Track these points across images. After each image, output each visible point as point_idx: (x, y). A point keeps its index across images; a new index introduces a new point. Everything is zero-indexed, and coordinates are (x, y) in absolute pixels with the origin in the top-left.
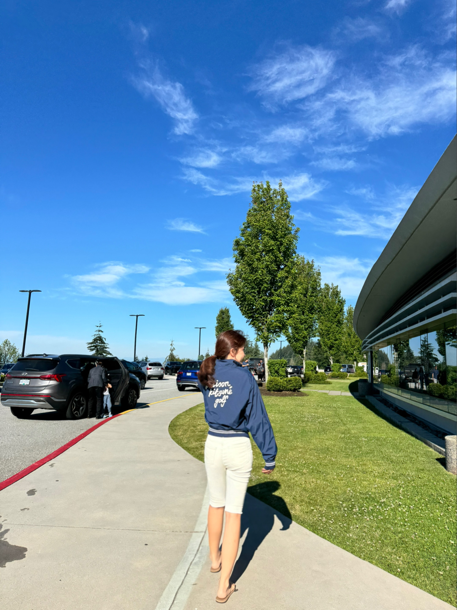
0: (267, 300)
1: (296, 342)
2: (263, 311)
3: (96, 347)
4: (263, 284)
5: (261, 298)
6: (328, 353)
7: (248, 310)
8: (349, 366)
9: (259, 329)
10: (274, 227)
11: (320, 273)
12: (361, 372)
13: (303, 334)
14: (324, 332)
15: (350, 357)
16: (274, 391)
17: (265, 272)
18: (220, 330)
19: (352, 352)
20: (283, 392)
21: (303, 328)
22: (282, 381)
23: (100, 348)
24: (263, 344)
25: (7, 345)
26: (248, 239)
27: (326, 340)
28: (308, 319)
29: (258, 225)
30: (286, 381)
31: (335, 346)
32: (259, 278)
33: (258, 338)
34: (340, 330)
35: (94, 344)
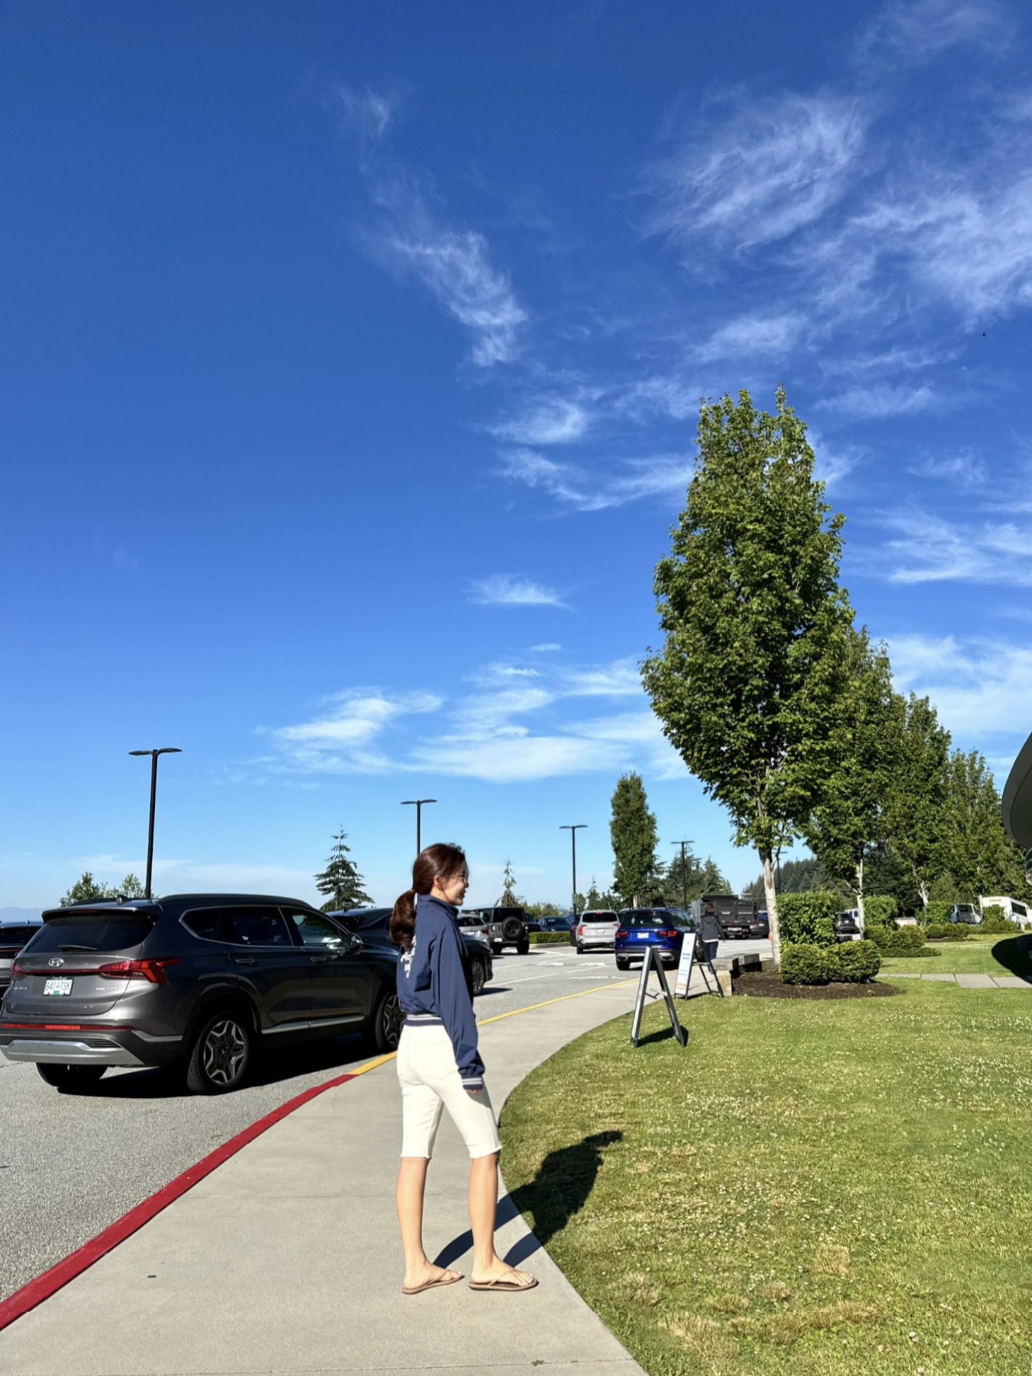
0: (761, 723)
1: (834, 848)
2: (752, 757)
3: (335, 883)
4: (747, 680)
5: (743, 720)
6: (914, 873)
7: (707, 757)
8: (962, 906)
9: (741, 809)
10: (773, 513)
11: (887, 659)
12: (997, 921)
13: (851, 824)
14: (897, 819)
15: (967, 882)
16: (804, 982)
17: (752, 641)
18: (623, 831)
19: (971, 869)
20: (832, 985)
21: (849, 808)
22: (824, 953)
23: (344, 886)
24: (757, 851)
25: (133, 889)
26: (695, 556)
27: (906, 841)
28: (861, 785)
29: (723, 514)
30: (838, 954)
31: (931, 855)
32: (735, 664)
33: (744, 834)
34: (941, 814)
35: (332, 878)
